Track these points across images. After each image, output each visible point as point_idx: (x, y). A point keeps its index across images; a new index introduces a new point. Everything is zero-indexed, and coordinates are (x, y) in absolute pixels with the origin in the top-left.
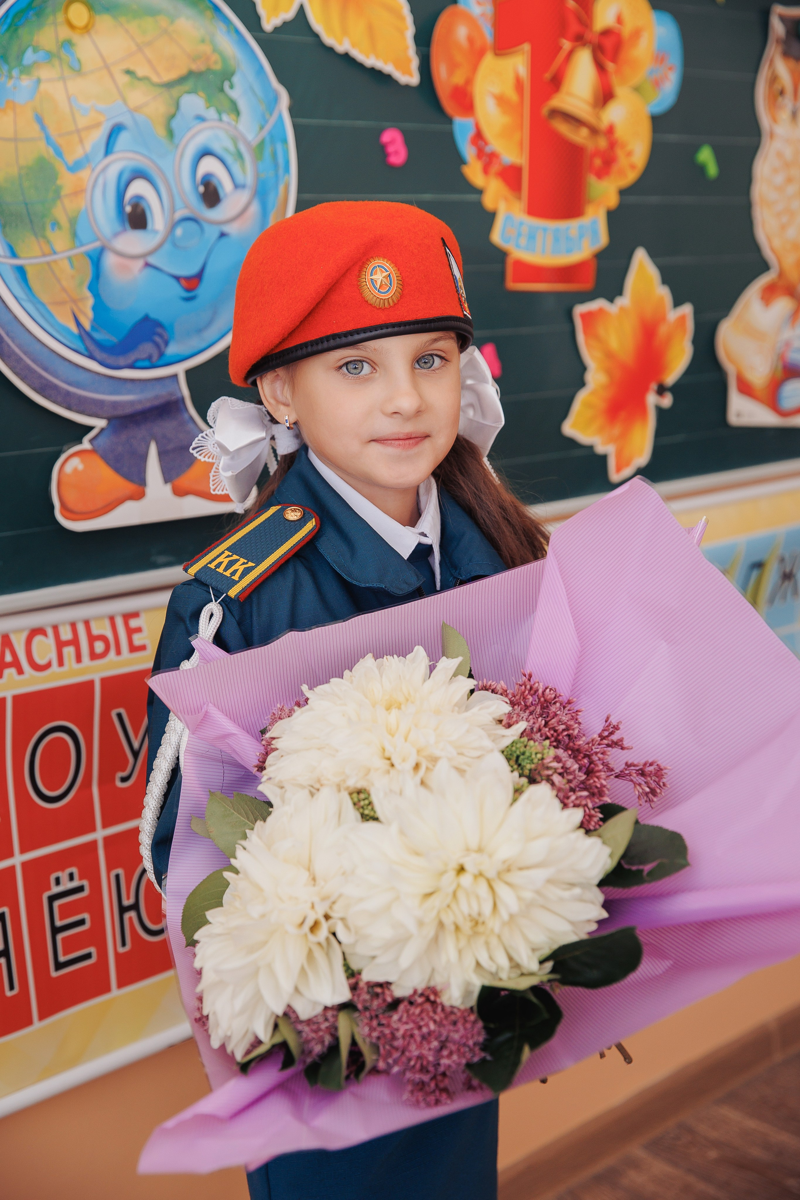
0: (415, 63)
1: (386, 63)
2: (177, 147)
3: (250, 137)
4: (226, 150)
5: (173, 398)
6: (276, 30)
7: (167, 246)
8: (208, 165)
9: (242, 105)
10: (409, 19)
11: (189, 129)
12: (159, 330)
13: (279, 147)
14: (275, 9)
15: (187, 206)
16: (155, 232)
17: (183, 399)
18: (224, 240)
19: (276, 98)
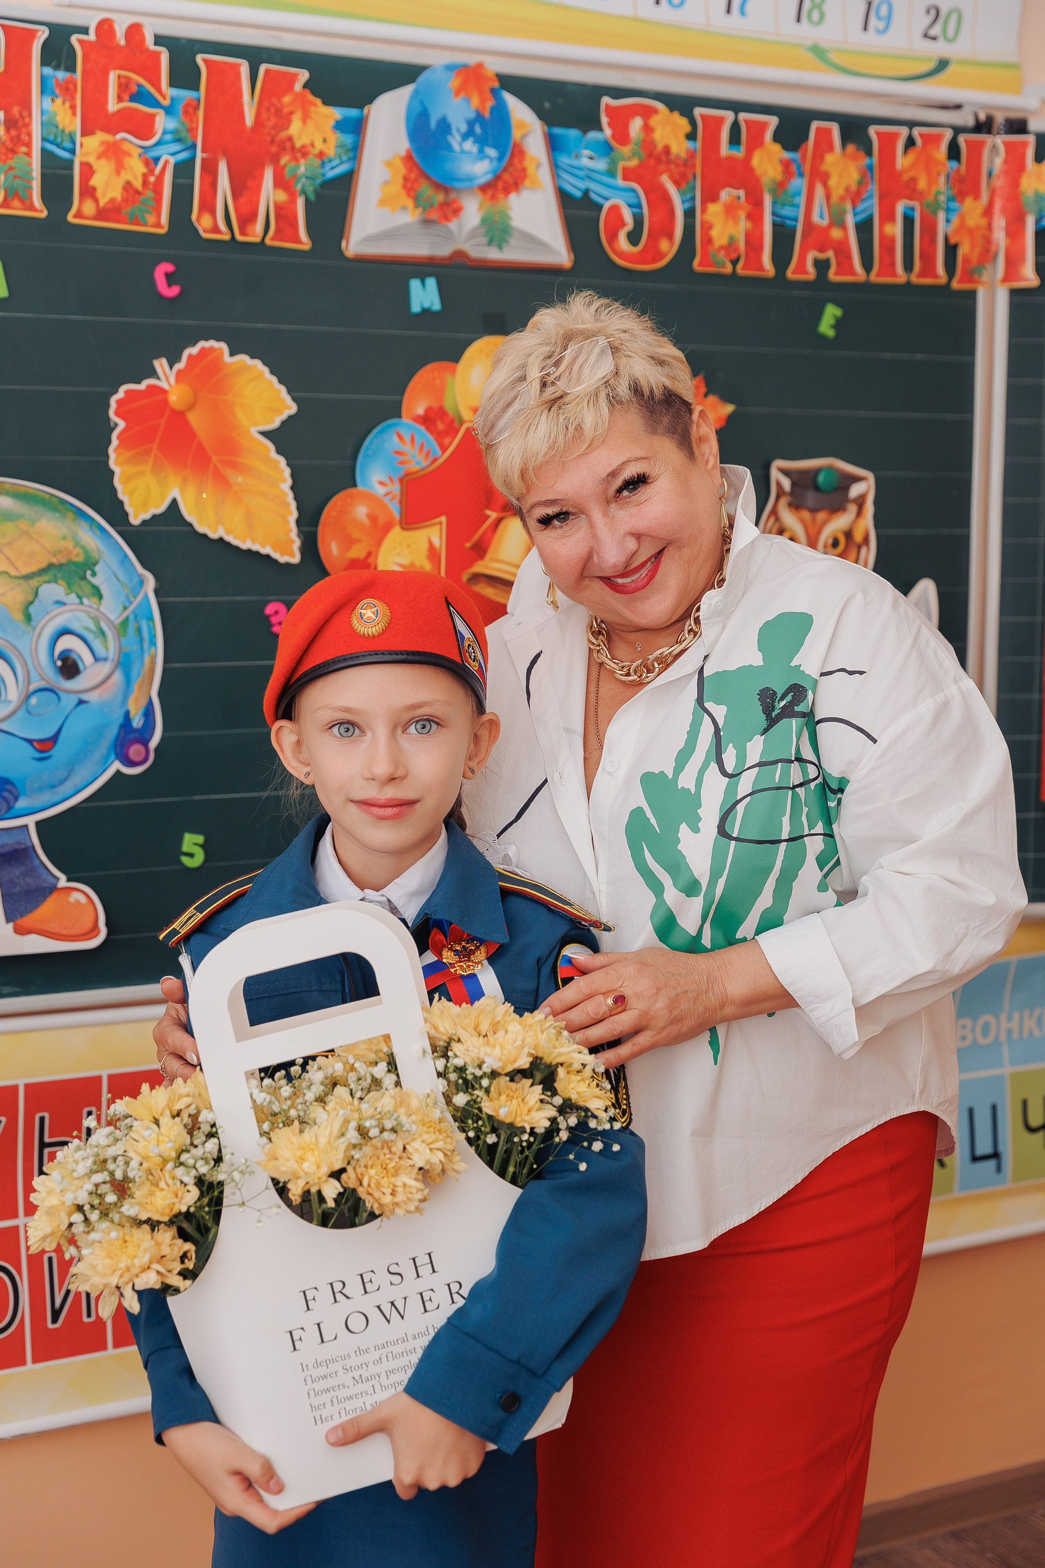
0: (297, 543)
1: (263, 547)
2: (35, 628)
3: (112, 617)
4: (87, 629)
5: (22, 846)
6: (144, 523)
7: (20, 714)
8: (66, 643)
9: (104, 590)
10: (293, 505)
11: (48, 613)
12: (9, 787)
13: (144, 625)
14: (145, 505)
15: (43, 679)
16: (10, 702)
17: (33, 847)
18: (82, 706)
19: (142, 582)
